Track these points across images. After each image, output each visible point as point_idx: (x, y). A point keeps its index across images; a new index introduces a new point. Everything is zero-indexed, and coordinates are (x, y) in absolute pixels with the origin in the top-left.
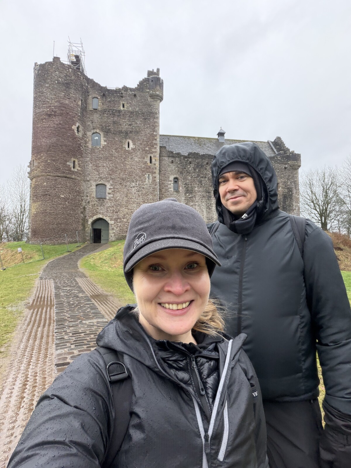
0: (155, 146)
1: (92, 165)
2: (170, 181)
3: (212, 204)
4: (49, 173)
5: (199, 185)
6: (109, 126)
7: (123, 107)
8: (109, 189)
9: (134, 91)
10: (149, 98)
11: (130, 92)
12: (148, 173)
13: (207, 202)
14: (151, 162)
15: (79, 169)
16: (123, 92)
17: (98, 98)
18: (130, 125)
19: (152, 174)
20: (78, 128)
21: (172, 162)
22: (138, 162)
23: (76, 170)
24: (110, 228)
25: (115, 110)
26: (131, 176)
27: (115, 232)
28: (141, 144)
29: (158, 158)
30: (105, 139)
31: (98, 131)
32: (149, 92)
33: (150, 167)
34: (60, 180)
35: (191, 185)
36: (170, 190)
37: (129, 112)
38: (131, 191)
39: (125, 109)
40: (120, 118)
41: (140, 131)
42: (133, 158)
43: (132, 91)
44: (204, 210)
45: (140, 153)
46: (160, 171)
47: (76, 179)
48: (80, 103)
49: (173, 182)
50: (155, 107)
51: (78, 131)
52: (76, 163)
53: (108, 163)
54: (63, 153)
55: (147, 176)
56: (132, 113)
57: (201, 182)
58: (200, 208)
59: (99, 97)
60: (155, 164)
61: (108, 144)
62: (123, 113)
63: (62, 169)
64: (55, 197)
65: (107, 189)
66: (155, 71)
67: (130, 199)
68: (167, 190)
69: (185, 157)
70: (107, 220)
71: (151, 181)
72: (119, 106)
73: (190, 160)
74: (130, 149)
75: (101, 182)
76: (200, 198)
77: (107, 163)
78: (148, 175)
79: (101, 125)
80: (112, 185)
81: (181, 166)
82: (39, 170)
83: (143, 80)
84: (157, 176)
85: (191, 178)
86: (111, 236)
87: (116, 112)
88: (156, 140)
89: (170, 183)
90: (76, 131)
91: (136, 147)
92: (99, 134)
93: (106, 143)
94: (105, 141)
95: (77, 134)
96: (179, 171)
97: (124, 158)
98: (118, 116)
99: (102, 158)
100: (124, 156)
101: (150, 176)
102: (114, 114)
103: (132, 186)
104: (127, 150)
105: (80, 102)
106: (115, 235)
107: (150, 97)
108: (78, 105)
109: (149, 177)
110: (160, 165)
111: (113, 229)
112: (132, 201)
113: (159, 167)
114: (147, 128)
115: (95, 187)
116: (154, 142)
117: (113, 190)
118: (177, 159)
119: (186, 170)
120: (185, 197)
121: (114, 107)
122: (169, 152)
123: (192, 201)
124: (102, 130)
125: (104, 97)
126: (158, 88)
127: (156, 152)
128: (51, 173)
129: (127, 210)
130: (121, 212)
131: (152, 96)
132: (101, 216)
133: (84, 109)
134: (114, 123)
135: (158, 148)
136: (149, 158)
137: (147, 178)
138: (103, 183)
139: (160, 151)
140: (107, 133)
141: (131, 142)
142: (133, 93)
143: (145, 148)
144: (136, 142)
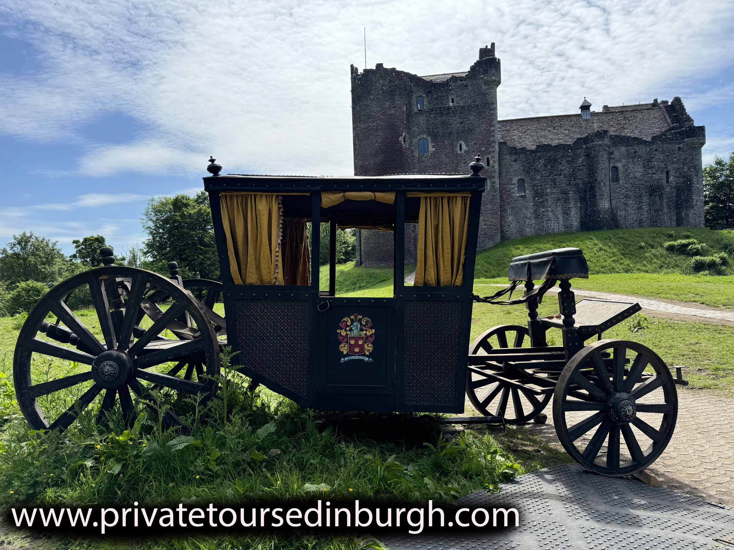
0: (493, 145)
3: (571, 207)
5: (551, 185)
6: (437, 128)
7: (453, 102)
10: (484, 85)
11: (459, 83)
13: (563, 206)
14: (488, 165)
16: (451, 83)
17: (422, 97)
18: (462, 123)
19: (491, 179)
20: (404, 138)
21: (515, 160)
25: (443, 107)
28: (475, 144)
29: (497, 159)
30: (433, 144)
31: (424, 136)
32: (482, 78)
33: (487, 171)
35: (541, 186)
36: (513, 195)
37: (459, 107)
39: (454, 104)
40: (449, 116)
41: (474, 129)
42: (467, 162)
43: (462, 81)
44: (560, 217)
45: (475, 155)
46: (500, 174)
48: (405, 109)
49: (517, 186)
50: (491, 96)
51: (404, 141)
56: (463, 108)
57: (554, 181)
58: (554, 214)
59: (424, 95)
60: (493, 167)
61: (437, 150)
62: (453, 110)
66: (489, 47)
68: (510, 196)
69: (532, 152)
71: (489, 187)
72: (448, 102)
73: (539, 154)
74: (463, 152)
76: (554, 201)
79: (428, 128)
81: (527, 163)
83: (475, 64)
84: (497, 180)
85: (541, 177)
87: (444, 110)
88: (494, 136)
89: (513, 186)
90: (403, 143)
91: (469, 148)
92: (427, 139)
93: (434, 149)
94: (433, 147)
95: (404, 145)
96: (524, 171)
97: (457, 164)
98: (448, 114)
99: (431, 166)
100: (457, 161)
101: (488, 181)
102: (442, 113)
104: (460, 154)
105: (405, 107)
107: (484, 83)
108: (403, 112)
110: (499, 166)
113: (499, 169)
114: (482, 123)
116: (492, 139)
118: (522, 155)
119: (535, 168)
120: (534, 203)
121: (442, 104)
122: (510, 148)
123: (544, 207)
124: (429, 134)
125: (430, 94)
126: (494, 71)
127: (494, 151)
131: (486, 83)
133: (409, 114)
134: (443, 123)
135: (497, 146)
136: (486, 160)
139: (500, 148)
140: (435, 136)
141: (463, 143)
142: (464, 82)
143: (481, 148)
144: (470, 143)
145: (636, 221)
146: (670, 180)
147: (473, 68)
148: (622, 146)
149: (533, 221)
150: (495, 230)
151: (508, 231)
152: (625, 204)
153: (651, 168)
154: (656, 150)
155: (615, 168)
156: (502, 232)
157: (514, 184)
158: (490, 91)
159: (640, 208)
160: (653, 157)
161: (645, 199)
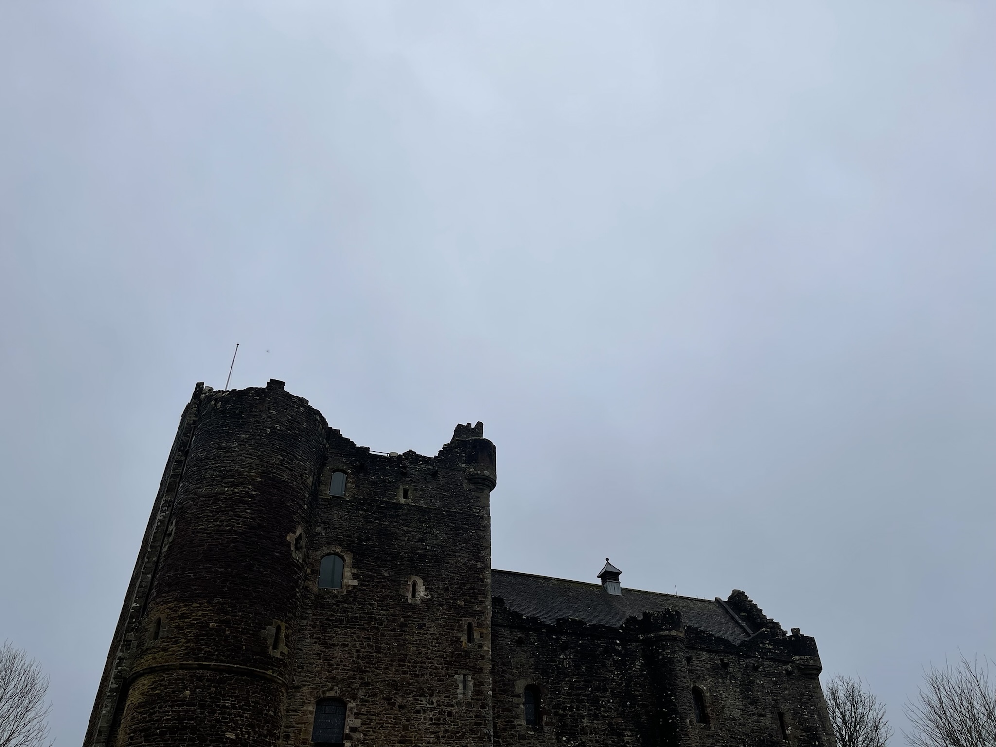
5: (591, 710)
6: (368, 539)
7: (405, 497)
8: (355, 714)
9: (432, 465)
10: (467, 482)
11: (422, 466)
12: (463, 669)
14: (470, 639)
15: (285, 650)
16: (407, 464)
17: (345, 472)
18: (421, 540)
20: (298, 540)
21: (520, 642)
22: (437, 639)
23: (278, 656)
25: (386, 502)
26: (418, 676)
28: (446, 590)
29: (490, 630)
30: (355, 571)
31: (338, 550)
32: (466, 469)
33: (467, 653)
34: (233, 682)
35: (571, 708)
36: (517, 722)
37: (419, 509)
38: (417, 723)
39: (409, 501)
40: (396, 522)
41: (444, 558)
42: (424, 625)
43: (428, 464)
45: (444, 614)
46: (493, 665)
47: (273, 681)
48: (310, 481)
49: (523, 700)
50: (478, 504)
51: (296, 546)
52: (282, 633)
53: (358, 637)
55: (459, 678)
56: (425, 512)
57: (595, 702)
59: (349, 471)
60: (480, 646)
61: (362, 585)
62: (404, 511)
63: (246, 650)
64: (209, 738)
65: (349, 716)
66: (473, 426)
68: (509, 724)
69: (550, 630)
71: (469, 693)
72: (396, 495)
73: (563, 638)
74: (418, 600)
75: (332, 694)
77: (355, 636)
78: (462, 676)
79: (349, 536)
80: (363, 702)
81: (543, 653)
82: (176, 649)
84: (488, 679)
85: (570, 688)
87: (387, 507)
88: (482, 581)
89: (516, 700)
90: (293, 548)
91: (432, 596)
92: (342, 557)
93: (355, 583)
94: (355, 576)
96: (537, 668)
97: (402, 626)
98: (394, 517)
99: (341, 621)
100: (402, 619)
101: (470, 678)
102: (383, 513)
103: (418, 707)
104: (411, 604)
105: (311, 479)
107: (467, 479)
108: (306, 486)
109: (465, 682)
110: (492, 647)
113: (492, 656)
114: (461, 550)
115: (311, 708)
116: (479, 586)
117: (364, 717)
118: (532, 634)
119: (557, 667)
121: (384, 496)
122: (511, 613)
124: (349, 548)
125: (362, 472)
127: (482, 613)
128: (212, 660)
131: (472, 479)
134: (382, 532)
135: (488, 603)
136: (466, 628)
137: (461, 686)
138: (338, 695)
139: (493, 610)
140: (360, 556)
141: (420, 581)
142: (430, 467)
143: (456, 600)
144: (434, 584)
146: (788, 733)
148: (703, 649)
153: (755, 703)
154: (755, 669)
155: (698, 693)
157: (518, 696)
158: (476, 494)
160: (753, 682)
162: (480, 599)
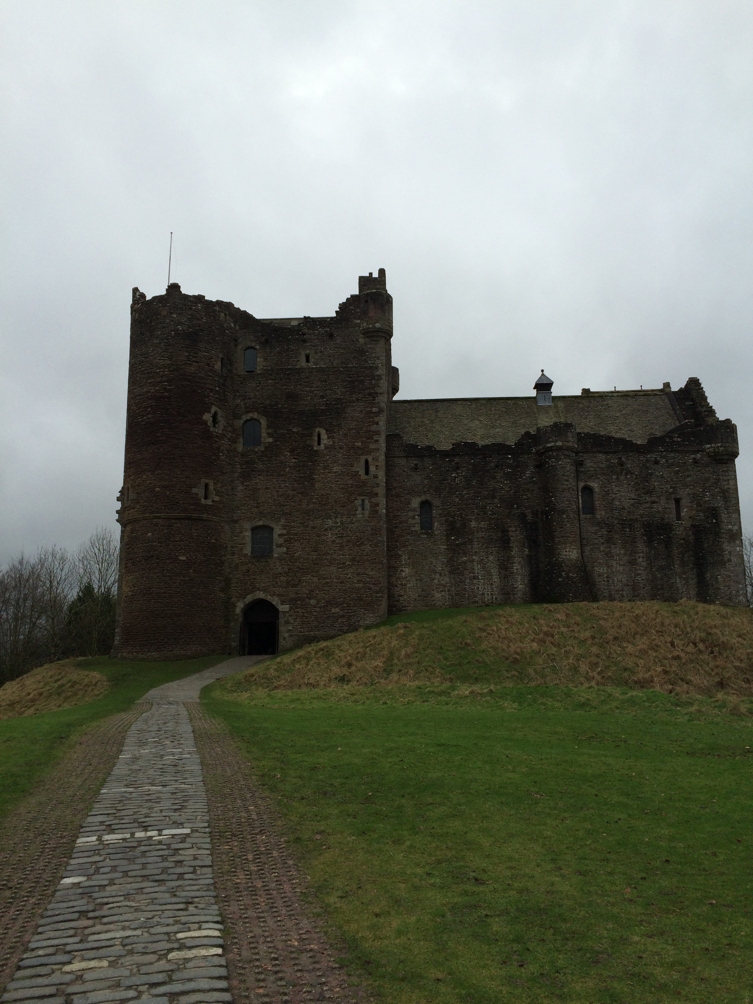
0: (376, 438)
1: (244, 488)
2: (411, 510)
3: (512, 557)
4: (158, 512)
5: (479, 515)
6: (278, 403)
7: (308, 361)
8: (279, 535)
9: (328, 327)
10: (362, 336)
11: (320, 330)
12: (360, 496)
13: (499, 553)
14: (367, 473)
15: (217, 498)
16: (306, 331)
17: (256, 349)
18: (322, 397)
19: (370, 499)
20: (215, 416)
21: (416, 468)
22: (340, 475)
23: (211, 503)
24: (282, 621)
25: (290, 369)
26: (325, 504)
27: (291, 628)
28: (345, 435)
29: (384, 463)
30: (270, 431)
31: (255, 415)
32: (360, 324)
33: (365, 483)
34: (178, 525)
35: (461, 515)
36: (412, 529)
37: (320, 370)
38: (325, 538)
39: (311, 364)
40: (300, 385)
41: (343, 409)
42: (328, 466)
43: (325, 327)
44: (494, 572)
45: (344, 455)
46: (388, 490)
47: (210, 520)
48: (218, 366)
49: (418, 513)
50: (373, 355)
51: (215, 422)
52: (211, 487)
53: (277, 481)
54: (184, 470)
55: (358, 502)
56: (325, 372)
57: (483, 508)
58: (484, 568)
59: (258, 347)
60: (376, 477)
61: (276, 441)
62: (307, 374)
63: (183, 504)
64: (168, 561)
65: (275, 536)
66: (376, 275)
67: (323, 555)
68: (406, 531)
69: (445, 454)
70: (274, 603)
71: (367, 513)
72: (299, 361)
74: (322, 447)
75: (261, 523)
76: (483, 544)
77: (274, 480)
78: (360, 502)
79: (263, 403)
80: (284, 527)
81: (436, 475)
82: (139, 507)
83: (348, 299)
84: (383, 502)
85: (461, 500)
86: (284, 639)
87: (292, 373)
88: (377, 423)
89: (410, 514)
90: (210, 424)
91: (334, 442)
92: (258, 421)
93: (271, 440)
94: (270, 435)
95: (212, 429)
96: (431, 487)
97: (310, 469)
98: (298, 380)
99: (263, 471)
100: (310, 464)
101: (367, 502)
102: (288, 378)
103: (326, 526)
104: (317, 451)
105: (219, 364)
106: (291, 636)
107: (363, 334)
108: (214, 372)
109: (363, 505)
110: (387, 475)
111: (287, 622)
112: (327, 559)
113: (386, 483)
114: (358, 400)
115: (248, 534)
116: (374, 428)
117: (286, 537)
118: (427, 460)
119: (449, 484)
120: (447, 545)
121: (288, 363)
122: (407, 446)
123: (465, 554)
124: (264, 412)
125: (268, 345)
126: (379, 313)
127: (378, 450)
128: (161, 513)
129: (315, 580)
130: (304, 584)
131: (367, 332)
132: (261, 595)
133: (227, 375)
134: (289, 396)
135: (383, 441)
136: (363, 463)
137: (360, 508)
138: (265, 524)
139: (388, 445)
140: (273, 418)
141: (323, 432)
142: (328, 329)
143: (354, 442)
144: (335, 433)
145: (628, 585)
146: (683, 514)
147: (344, 307)
148: (600, 452)
149: (446, 580)
150: (377, 592)
151: (401, 596)
152: (606, 554)
153: (650, 492)
154: (657, 462)
155: (588, 490)
156: (390, 596)
157: (414, 510)
159: (633, 563)
160: (651, 474)
161: (641, 547)
162: (375, 439)
